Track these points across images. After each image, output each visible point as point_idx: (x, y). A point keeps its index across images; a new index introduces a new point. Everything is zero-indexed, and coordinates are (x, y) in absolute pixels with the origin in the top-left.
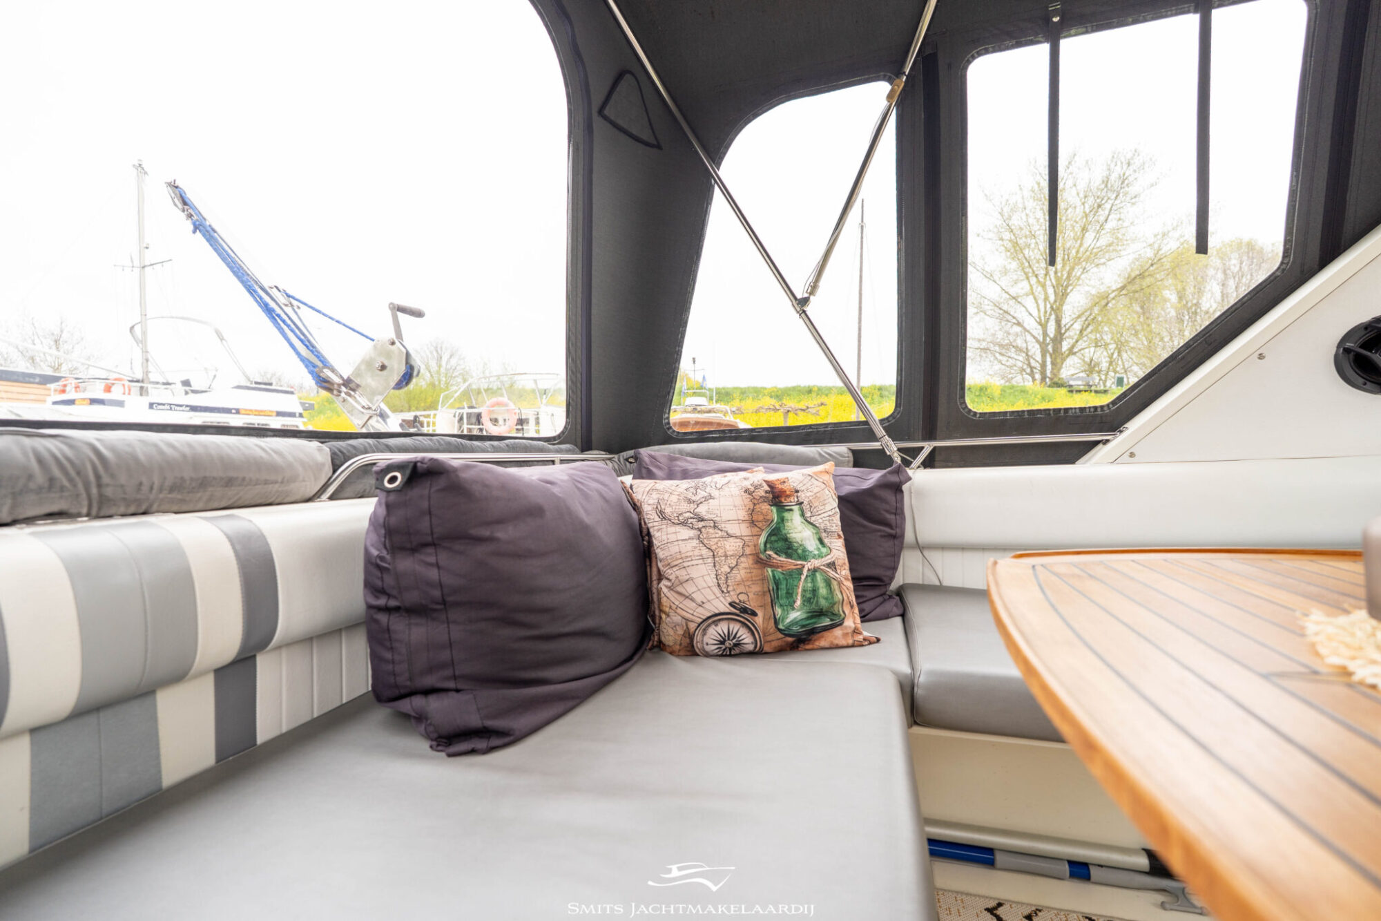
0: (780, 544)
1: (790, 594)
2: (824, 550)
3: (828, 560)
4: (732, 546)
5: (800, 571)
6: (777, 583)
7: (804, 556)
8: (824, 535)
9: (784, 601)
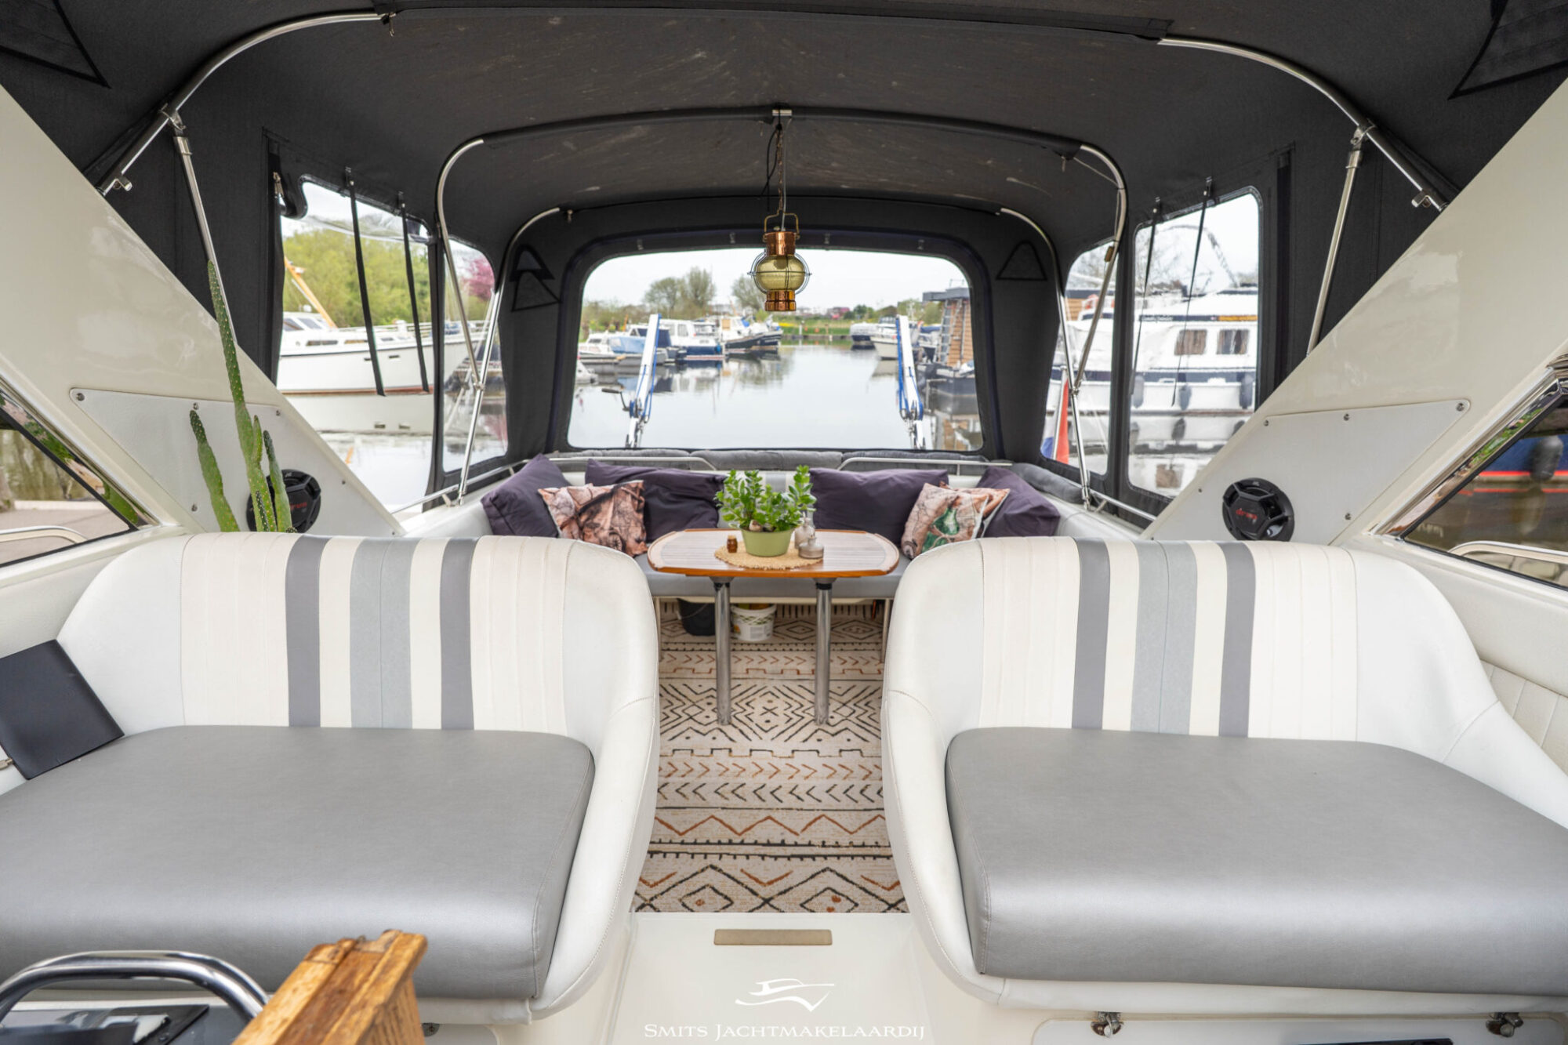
0: (940, 523)
1: (930, 544)
4: (925, 519)
5: (938, 537)
6: (930, 537)
7: (945, 530)
8: (961, 526)
9: (927, 545)
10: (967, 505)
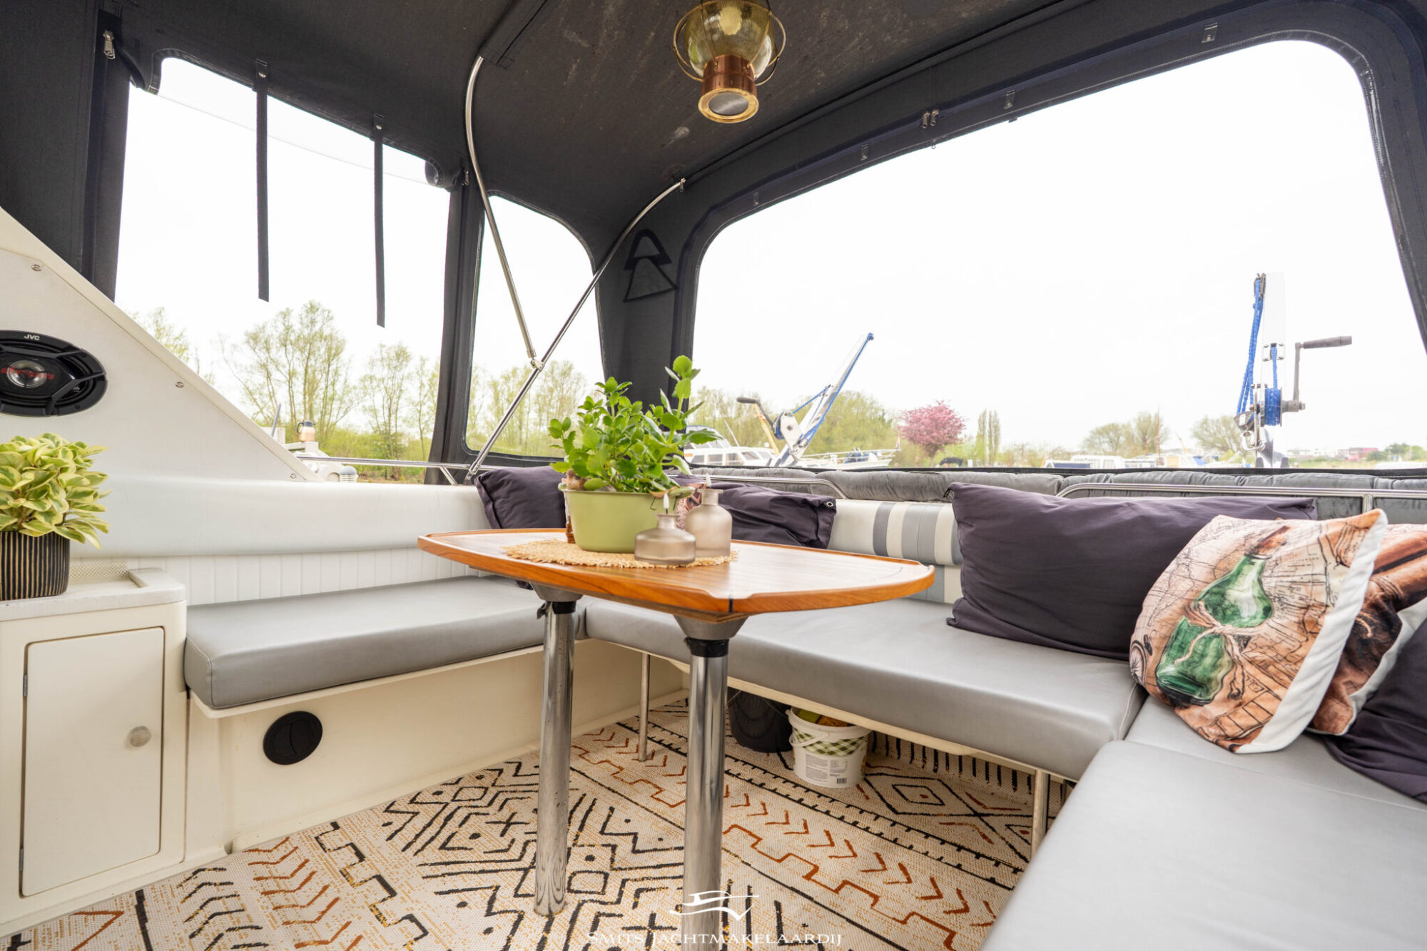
0: (1215, 598)
1: (1182, 649)
5: (1202, 630)
8: (1276, 605)
9: (1173, 652)
10: (1304, 543)
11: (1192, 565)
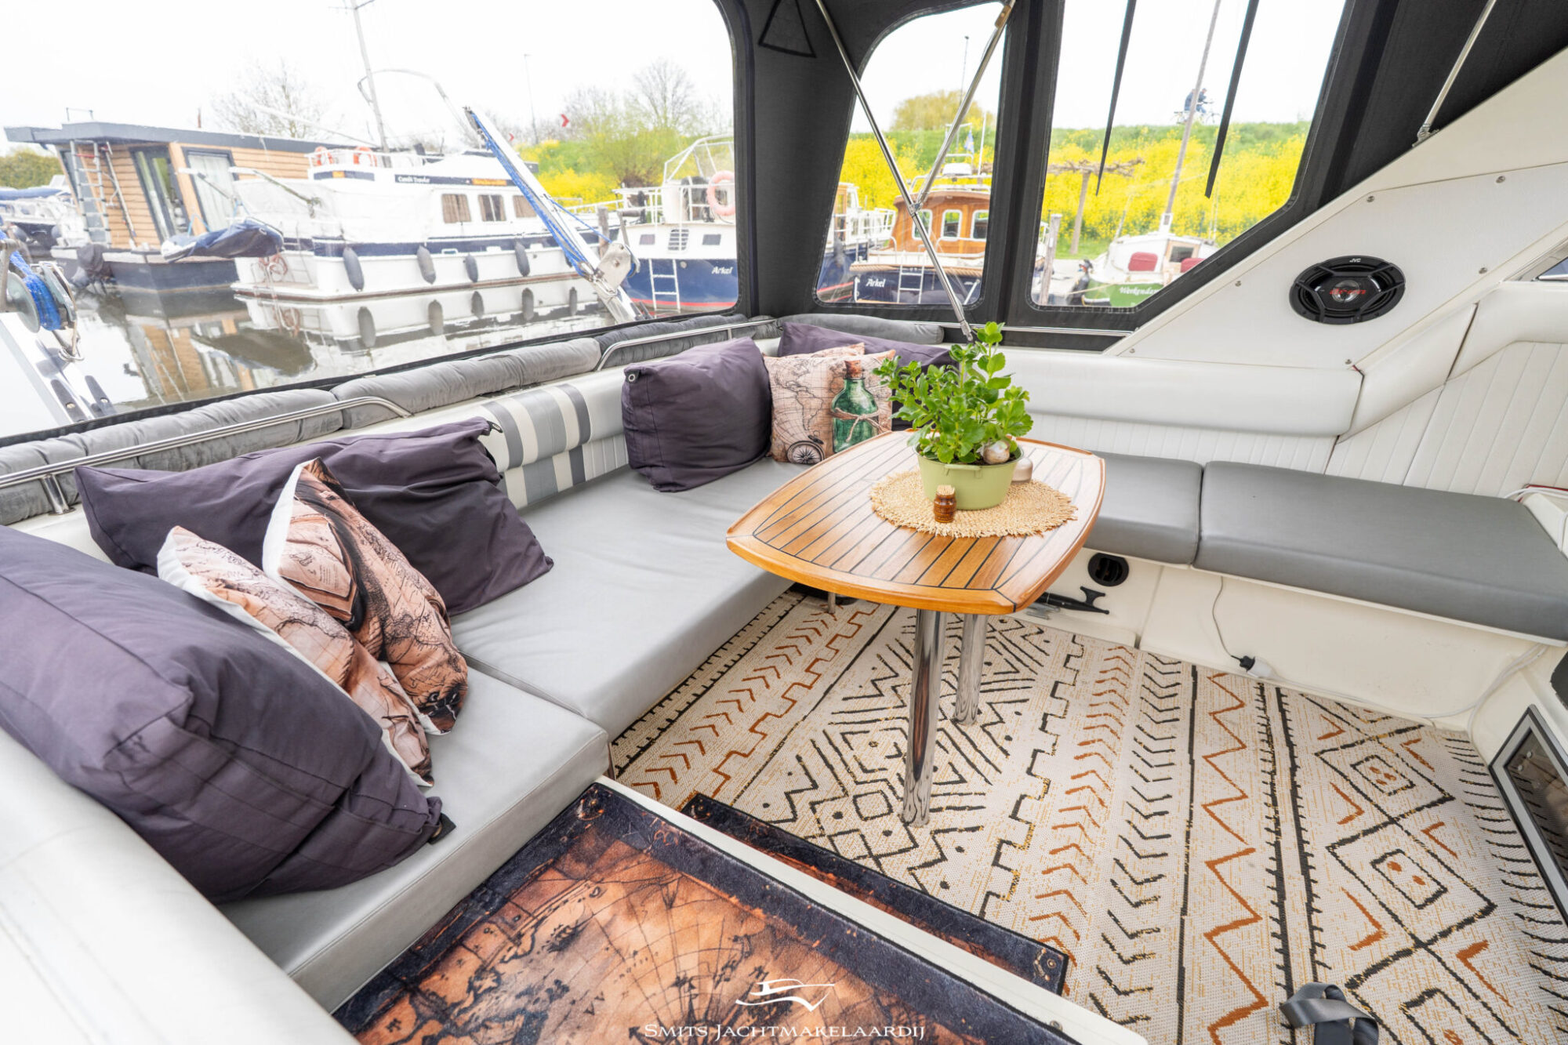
0: (845, 404)
1: (845, 434)
2: (873, 409)
3: (874, 414)
4: (815, 403)
5: (853, 421)
6: (838, 427)
7: (859, 411)
8: (877, 399)
9: (840, 437)
10: (872, 369)
11: (811, 390)
